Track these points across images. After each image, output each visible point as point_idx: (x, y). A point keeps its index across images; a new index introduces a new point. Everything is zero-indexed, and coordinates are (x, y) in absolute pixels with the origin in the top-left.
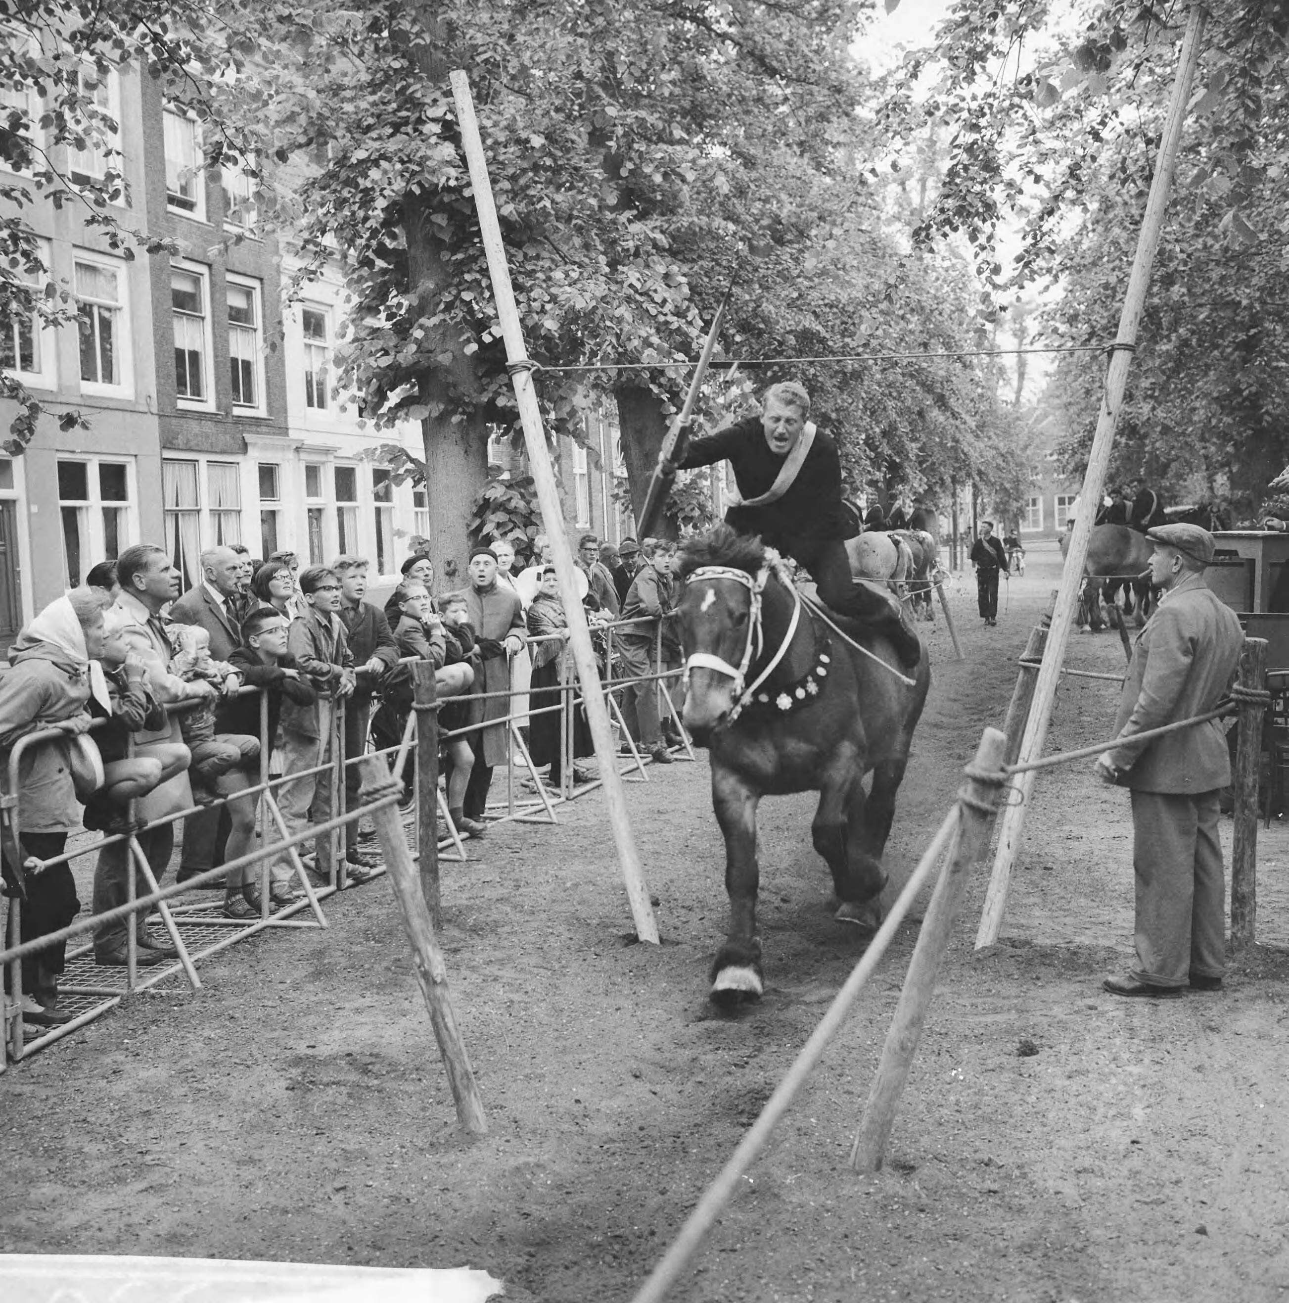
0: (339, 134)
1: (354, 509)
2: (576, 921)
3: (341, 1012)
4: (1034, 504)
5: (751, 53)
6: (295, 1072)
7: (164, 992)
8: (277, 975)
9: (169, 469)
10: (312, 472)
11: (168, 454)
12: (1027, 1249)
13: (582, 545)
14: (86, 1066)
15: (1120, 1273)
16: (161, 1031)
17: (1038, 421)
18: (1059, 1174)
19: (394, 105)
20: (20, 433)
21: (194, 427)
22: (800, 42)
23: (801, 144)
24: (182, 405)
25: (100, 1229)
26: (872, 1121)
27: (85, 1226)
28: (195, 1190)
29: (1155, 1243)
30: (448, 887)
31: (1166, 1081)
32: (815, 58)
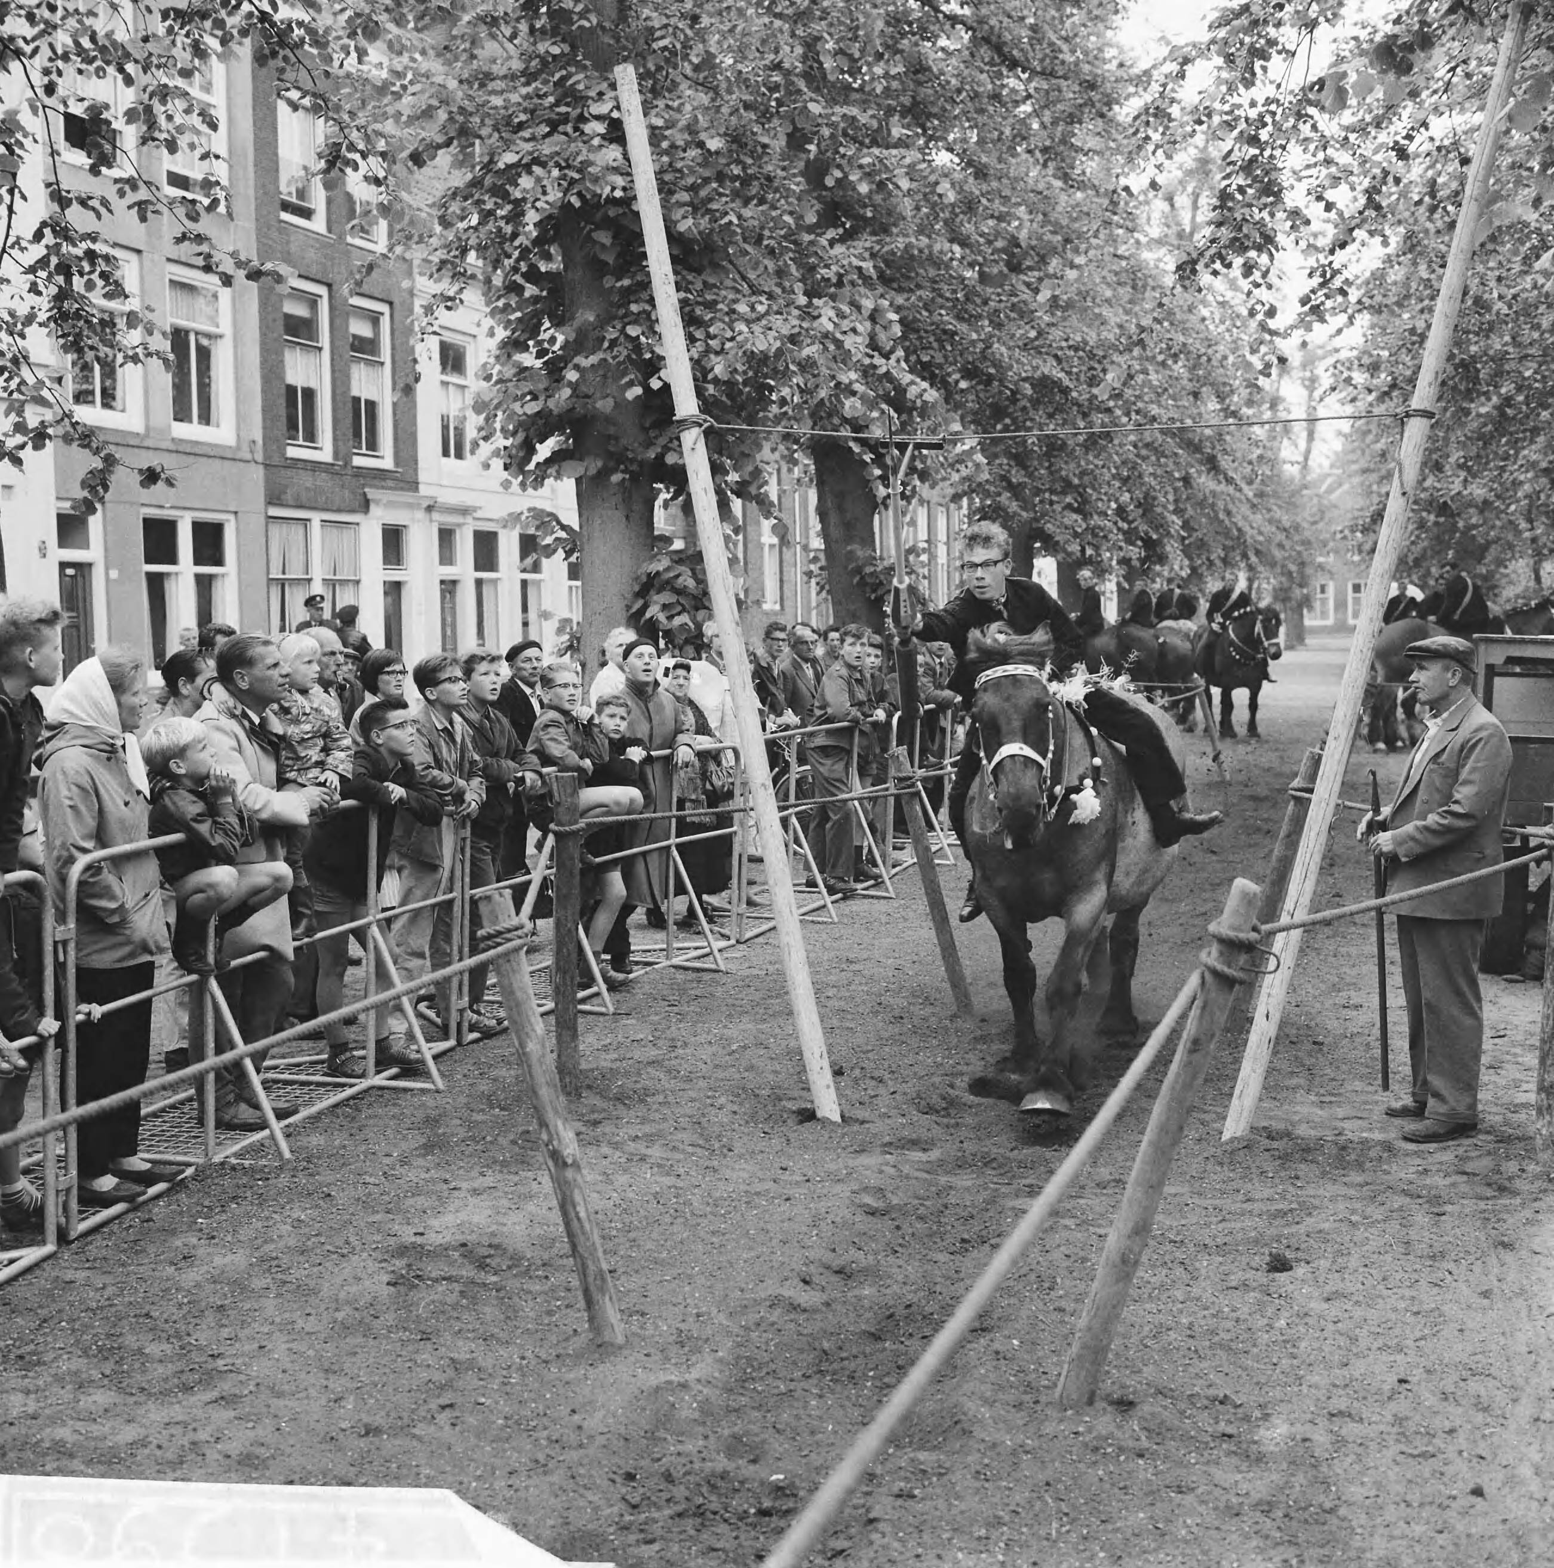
0: (484, 132)
1: (495, 581)
2: (742, 1092)
3: (456, 1193)
4: (1323, 591)
5: (986, 40)
6: (399, 1263)
7: (247, 1163)
8: (382, 1147)
9: (275, 530)
10: (446, 536)
11: (274, 511)
12: (1266, 1507)
13: (768, 634)
14: (152, 1249)
15: (1377, 1539)
16: (242, 1209)
17: (1330, 490)
18: (1309, 1416)
19: (551, 99)
20: (92, 489)
21: (306, 480)
22: (1046, 27)
23: (1045, 150)
24: (292, 452)
25: (159, 1447)
26: (1084, 1346)
27: (143, 1443)
28: (274, 1402)
29: (1421, 1505)
30: (591, 1045)
31: (1445, 1308)
32: (1065, 47)
